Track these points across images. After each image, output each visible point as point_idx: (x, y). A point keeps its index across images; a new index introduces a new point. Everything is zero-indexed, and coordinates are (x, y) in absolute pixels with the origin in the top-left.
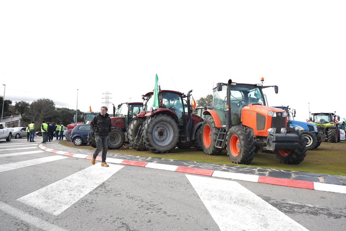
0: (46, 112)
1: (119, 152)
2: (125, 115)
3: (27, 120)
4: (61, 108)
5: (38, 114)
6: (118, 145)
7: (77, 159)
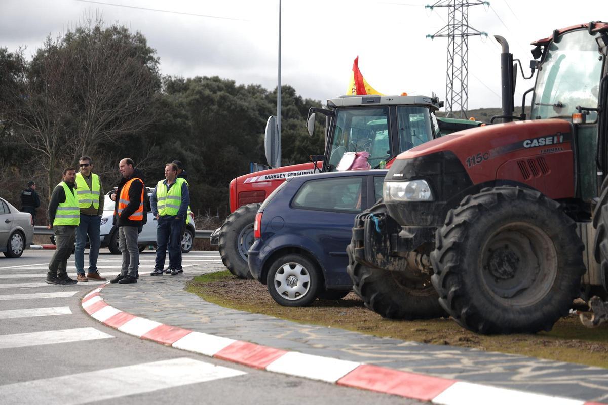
0: (113, 106)
1: (546, 350)
2: (580, 109)
3: (14, 155)
4: (193, 77)
5: (69, 115)
6: (536, 307)
7: (296, 382)
